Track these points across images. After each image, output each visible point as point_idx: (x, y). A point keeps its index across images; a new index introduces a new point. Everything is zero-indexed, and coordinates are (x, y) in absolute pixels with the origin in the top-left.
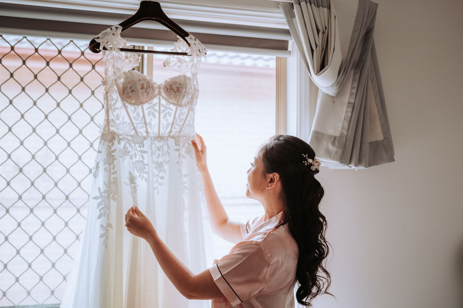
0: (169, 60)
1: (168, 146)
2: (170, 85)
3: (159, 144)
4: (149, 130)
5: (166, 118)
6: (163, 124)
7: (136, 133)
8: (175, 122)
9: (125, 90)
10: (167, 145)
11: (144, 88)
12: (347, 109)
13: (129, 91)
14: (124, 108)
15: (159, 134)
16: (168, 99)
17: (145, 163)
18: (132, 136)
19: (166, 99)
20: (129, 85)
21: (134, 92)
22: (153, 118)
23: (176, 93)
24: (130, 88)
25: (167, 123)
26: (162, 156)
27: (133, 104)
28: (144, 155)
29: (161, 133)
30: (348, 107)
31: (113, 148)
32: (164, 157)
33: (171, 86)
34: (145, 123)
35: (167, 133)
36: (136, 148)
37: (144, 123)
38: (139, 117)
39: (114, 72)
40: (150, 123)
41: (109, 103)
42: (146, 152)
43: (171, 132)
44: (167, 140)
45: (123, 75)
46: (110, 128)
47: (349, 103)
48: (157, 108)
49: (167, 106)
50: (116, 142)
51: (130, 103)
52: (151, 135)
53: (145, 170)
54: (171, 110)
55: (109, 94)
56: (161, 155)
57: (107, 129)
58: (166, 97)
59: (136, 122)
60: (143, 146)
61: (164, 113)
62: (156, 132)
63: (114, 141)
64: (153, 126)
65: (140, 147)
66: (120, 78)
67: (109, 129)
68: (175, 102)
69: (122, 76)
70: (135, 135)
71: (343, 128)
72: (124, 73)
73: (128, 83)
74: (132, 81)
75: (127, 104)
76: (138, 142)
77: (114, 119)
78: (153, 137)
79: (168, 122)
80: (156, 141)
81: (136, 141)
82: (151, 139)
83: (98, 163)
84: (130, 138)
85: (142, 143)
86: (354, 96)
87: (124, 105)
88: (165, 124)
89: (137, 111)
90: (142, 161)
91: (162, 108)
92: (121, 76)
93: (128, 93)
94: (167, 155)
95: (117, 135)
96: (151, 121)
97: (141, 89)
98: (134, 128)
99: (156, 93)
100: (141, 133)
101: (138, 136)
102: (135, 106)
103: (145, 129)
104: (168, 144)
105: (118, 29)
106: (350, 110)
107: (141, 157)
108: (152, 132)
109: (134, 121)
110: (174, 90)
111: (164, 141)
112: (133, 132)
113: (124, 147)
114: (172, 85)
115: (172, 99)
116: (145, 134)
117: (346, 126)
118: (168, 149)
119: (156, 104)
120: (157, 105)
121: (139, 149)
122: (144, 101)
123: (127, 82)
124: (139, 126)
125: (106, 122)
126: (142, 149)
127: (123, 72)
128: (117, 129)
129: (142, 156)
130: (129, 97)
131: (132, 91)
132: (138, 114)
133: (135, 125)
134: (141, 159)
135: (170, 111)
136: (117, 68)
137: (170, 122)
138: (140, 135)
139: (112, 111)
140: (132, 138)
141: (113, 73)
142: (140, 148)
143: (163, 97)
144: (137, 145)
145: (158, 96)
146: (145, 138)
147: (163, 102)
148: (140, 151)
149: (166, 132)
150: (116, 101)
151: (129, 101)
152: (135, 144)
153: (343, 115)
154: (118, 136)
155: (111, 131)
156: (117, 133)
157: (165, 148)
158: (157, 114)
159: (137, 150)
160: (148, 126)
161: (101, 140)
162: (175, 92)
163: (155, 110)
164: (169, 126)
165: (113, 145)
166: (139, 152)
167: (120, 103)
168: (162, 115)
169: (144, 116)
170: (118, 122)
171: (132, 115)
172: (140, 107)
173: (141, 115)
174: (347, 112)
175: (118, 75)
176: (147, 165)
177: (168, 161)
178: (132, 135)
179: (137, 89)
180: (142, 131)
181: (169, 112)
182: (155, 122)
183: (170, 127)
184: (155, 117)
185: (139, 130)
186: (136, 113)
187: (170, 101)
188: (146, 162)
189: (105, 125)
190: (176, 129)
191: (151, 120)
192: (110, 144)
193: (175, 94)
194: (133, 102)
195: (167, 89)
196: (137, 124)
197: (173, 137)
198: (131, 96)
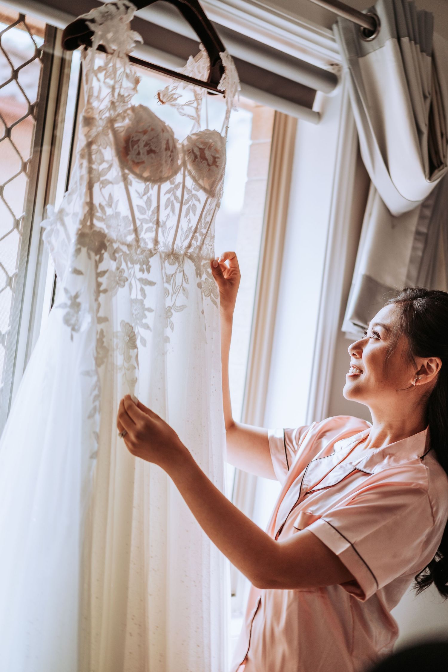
0: (174, 92)
1: (184, 275)
2: (200, 149)
3: (170, 269)
4: (161, 239)
5: (188, 218)
6: (182, 229)
7: (137, 240)
8: (198, 227)
9: (133, 147)
10: (182, 273)
11: (169, 149)
12: (414, 243)
13: (143, 150)
14: (122, 184)
15: (173, 249)
16: (197, 178)
17: (146, 307)
18: (129, 246)
19: (194, 178)
20: (145, 138)
21: (153, 155)
22: (171, 214)
23: (211, 167)
24: (146, 145)
25: (188, 226)
26: (173, 293)
27: (146, 180)
28: (147, 288)
29: (175, 247)
30: (415, 239)
31: (102, 267)
32: (175, 296)
33: (202, 150)
34: (158, 223)
35: (184, 247)
36: (132, 273)
37: (155, 223)
38: (150, 207)
39: (113, 103)
40: (165, 223)
41: (94, 166)
42: (151, 283)
43: (190, 246)
44: (183, 262)
45: (129, 112)
46: (95, 222)
47: (418, 233)
48: (179, 193)
49: (194, 192)
50: (106, 255)
51: (140, 176)
52: (161, 248)
53: (144, 321)
54: (199, 200)
55: (94, 147)
56: (171, 291)
57: (88, 223)
58: (193, 172)
59: (141, 217)
60: (148, 271)
61: (188, 205)
62: (169, 242)
63: (103, 254)
64: (167, 229)
65: (142, 270)
66: (124, 118)
67: (92, 225)
68: (207, 187)
69: (128, 115)
70: (134, 243)
71: (408, 277)
72: (133, 108)
73: (140, 132)
74: (152, 130)
75: (131, 177)
76: (139, 261)
77: (104, 203)
78: (163, 252)
79: (190, 226)
80: (166, 262)
81: (135, 258)
82: (161, 257)
83: (76, 296)
84: (125, 249)
85: (147, 263)
86: (427, 222)
87: (125, 178)
88: (185, 230)
89: (149, 194)
90: (142, 302)
91: (186, 196)
92: (126, 115)
93: (139, 154)
94: (181, 294)
95: (108, 241)
96: (167, 220)
97: (166, 149)
98: (136, 230)
99: (180, 162)
100: (144, 240)
101: (139, 247)
102: (148, 183)
103: (153, 235)
104: (183, 271)
105: (129, 10)
106: (420, 245)
107: (139, 293)
108: (163, 242)
109: (137, 214)
110: (207, 160)
111: (179, 263)
112: (130, 238)
113: (118, 269)
114: (204, 149)
115: (203, 180)
116: (150, 246)
117: (414, 273)
118: (184, 282)
119: (179, 184)
120: (179, 187)
121: (139, 275)
122: (166, 175)
123: (140, 130)
124: (145, 226)
125: (87, 209)
126: (145, 276)
127: (129, 106)
128: (108, 227)
129: (142, 290)
130: (138, 164)
131: (150, 151)
132: (149, 201)
133: (138, 223)
134: (140, 297)
135: (197, 203)
136: (119, 95)
137: (192, 227)
138: (142, 244)
139: (101, 186)
140: (129, 250)
141: (109, 105)
142: (141, 273)
143: (190, 173)
144: (137, 267)
145: (182, 169)
146: (151, 254)
147: (189, 183)
148: (141, 280)
149: (183, 245)
150: (111, 166)
151: (137, 171)
152: (133, 264)
153: (408, 253)
154: (111, 241)
155: (98, 230)
156: (108, 235)
157: (179, 277)
158: (177, 206)
159: (134, 275)
160: (160, 229)
161: (79, 246)
162: (208, 165)
163: (176, 198)
164: (189, 233)
165: (101, 260)
166: (138, 282)
167: (115, 172)
168: (185, 208)
169: (158, 207)
170: (109, 211)
171: (137, 201)
172: (156, 187)
173: (154, 204)
174: (414, 249)
175: (120, 110)
176: (150, 310)
177: (180, 307)
178: (128, 243)
179: (160, 149)
180: (147, 237)
181: (194, 205)
182: (172, 222)
183: (191, 235)
184: (173, 210)
185: (142, 235)
186: (145, 198)
187: (201, 182)
188: (148, 303)
189: (85, 215)
190: (197, 242)
191: (167, 217)
192: (98, 257)
193: (209, 170)
194: (146, 174)
195: (196, 157)
196: (143, 221)
197: (191, 257)
198: (143, 162)
